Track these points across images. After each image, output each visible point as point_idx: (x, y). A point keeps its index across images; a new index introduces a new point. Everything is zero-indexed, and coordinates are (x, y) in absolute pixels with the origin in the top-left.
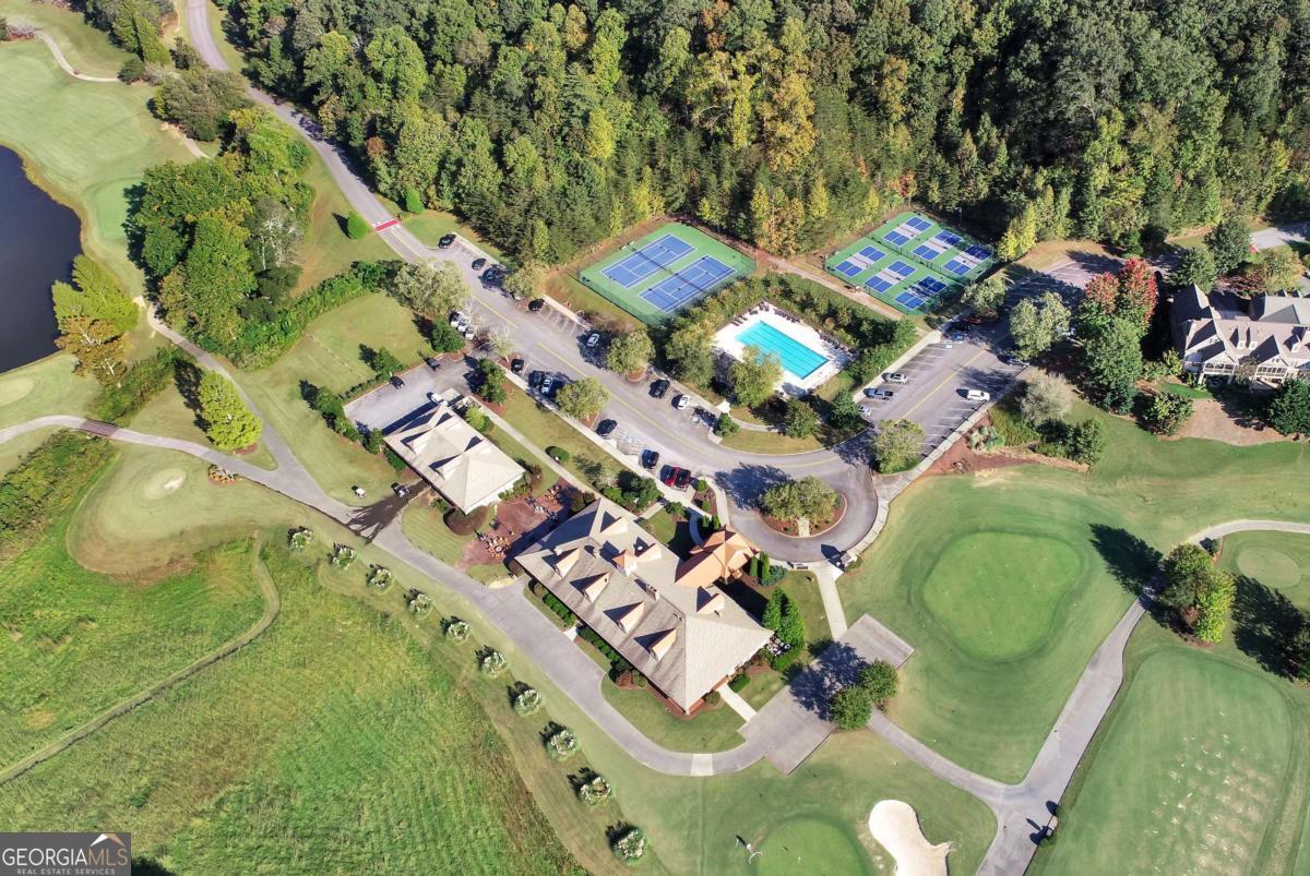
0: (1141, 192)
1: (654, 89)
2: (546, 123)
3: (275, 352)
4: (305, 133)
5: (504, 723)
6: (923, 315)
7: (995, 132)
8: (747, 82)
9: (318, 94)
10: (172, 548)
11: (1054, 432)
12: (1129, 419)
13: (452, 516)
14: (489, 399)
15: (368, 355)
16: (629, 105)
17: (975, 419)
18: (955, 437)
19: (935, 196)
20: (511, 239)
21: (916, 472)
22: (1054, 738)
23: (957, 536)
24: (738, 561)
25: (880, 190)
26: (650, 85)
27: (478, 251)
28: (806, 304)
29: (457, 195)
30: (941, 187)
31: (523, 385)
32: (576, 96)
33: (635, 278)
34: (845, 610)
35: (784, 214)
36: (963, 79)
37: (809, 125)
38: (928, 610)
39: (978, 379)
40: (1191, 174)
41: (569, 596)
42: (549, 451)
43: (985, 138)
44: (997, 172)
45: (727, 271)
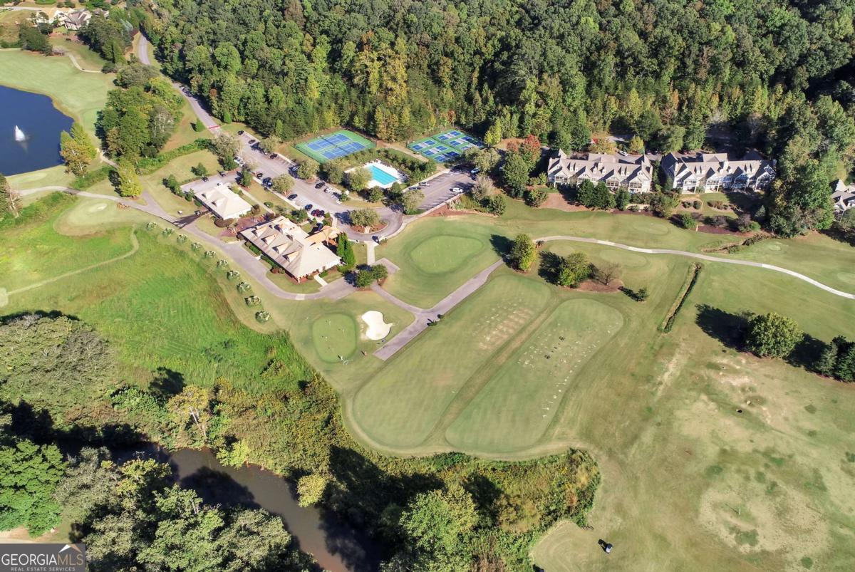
0: (548, 116)
1: (339, 70)
2: (289, 82)
3: (153, 168)
4: (184, 94)
5: (223, 283)
6: (444, 164)
7: (489, 91)
8: (377, 64)
9: (191, 73)
10: (97, 228)
11: (485, 203)
12: (522, 201)
13: (218, 221)
14: (243, 186)
15: (194, 170)
16: (328, 77)
17: (455, 198)
18: (443, 204)
19: (463, 121)
20: (267, 129)
21: (422, 215)
22: (450, 297)
23: (432, 236)
24: (333, 235)
25: (437, 117)
26: (338, 68)
27: (252, 138)
28: (395, 159)
29: (247, 114)
30: (466, 116)
31: (260, 182)
32: (303, 70)
33: (319, 147)
34: (375, 256)
35: (388, 121)
36: (477, 69)
37: (404, 85)
38: (411, 258)
39: (460, 185)
40: (572, 109)
41: (259, 244)
42: (265, 204)
43: (485, 95)
44: (488, 108)
45: (362, 147)
